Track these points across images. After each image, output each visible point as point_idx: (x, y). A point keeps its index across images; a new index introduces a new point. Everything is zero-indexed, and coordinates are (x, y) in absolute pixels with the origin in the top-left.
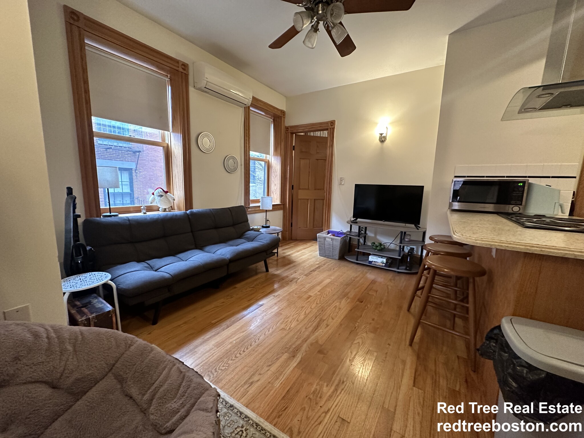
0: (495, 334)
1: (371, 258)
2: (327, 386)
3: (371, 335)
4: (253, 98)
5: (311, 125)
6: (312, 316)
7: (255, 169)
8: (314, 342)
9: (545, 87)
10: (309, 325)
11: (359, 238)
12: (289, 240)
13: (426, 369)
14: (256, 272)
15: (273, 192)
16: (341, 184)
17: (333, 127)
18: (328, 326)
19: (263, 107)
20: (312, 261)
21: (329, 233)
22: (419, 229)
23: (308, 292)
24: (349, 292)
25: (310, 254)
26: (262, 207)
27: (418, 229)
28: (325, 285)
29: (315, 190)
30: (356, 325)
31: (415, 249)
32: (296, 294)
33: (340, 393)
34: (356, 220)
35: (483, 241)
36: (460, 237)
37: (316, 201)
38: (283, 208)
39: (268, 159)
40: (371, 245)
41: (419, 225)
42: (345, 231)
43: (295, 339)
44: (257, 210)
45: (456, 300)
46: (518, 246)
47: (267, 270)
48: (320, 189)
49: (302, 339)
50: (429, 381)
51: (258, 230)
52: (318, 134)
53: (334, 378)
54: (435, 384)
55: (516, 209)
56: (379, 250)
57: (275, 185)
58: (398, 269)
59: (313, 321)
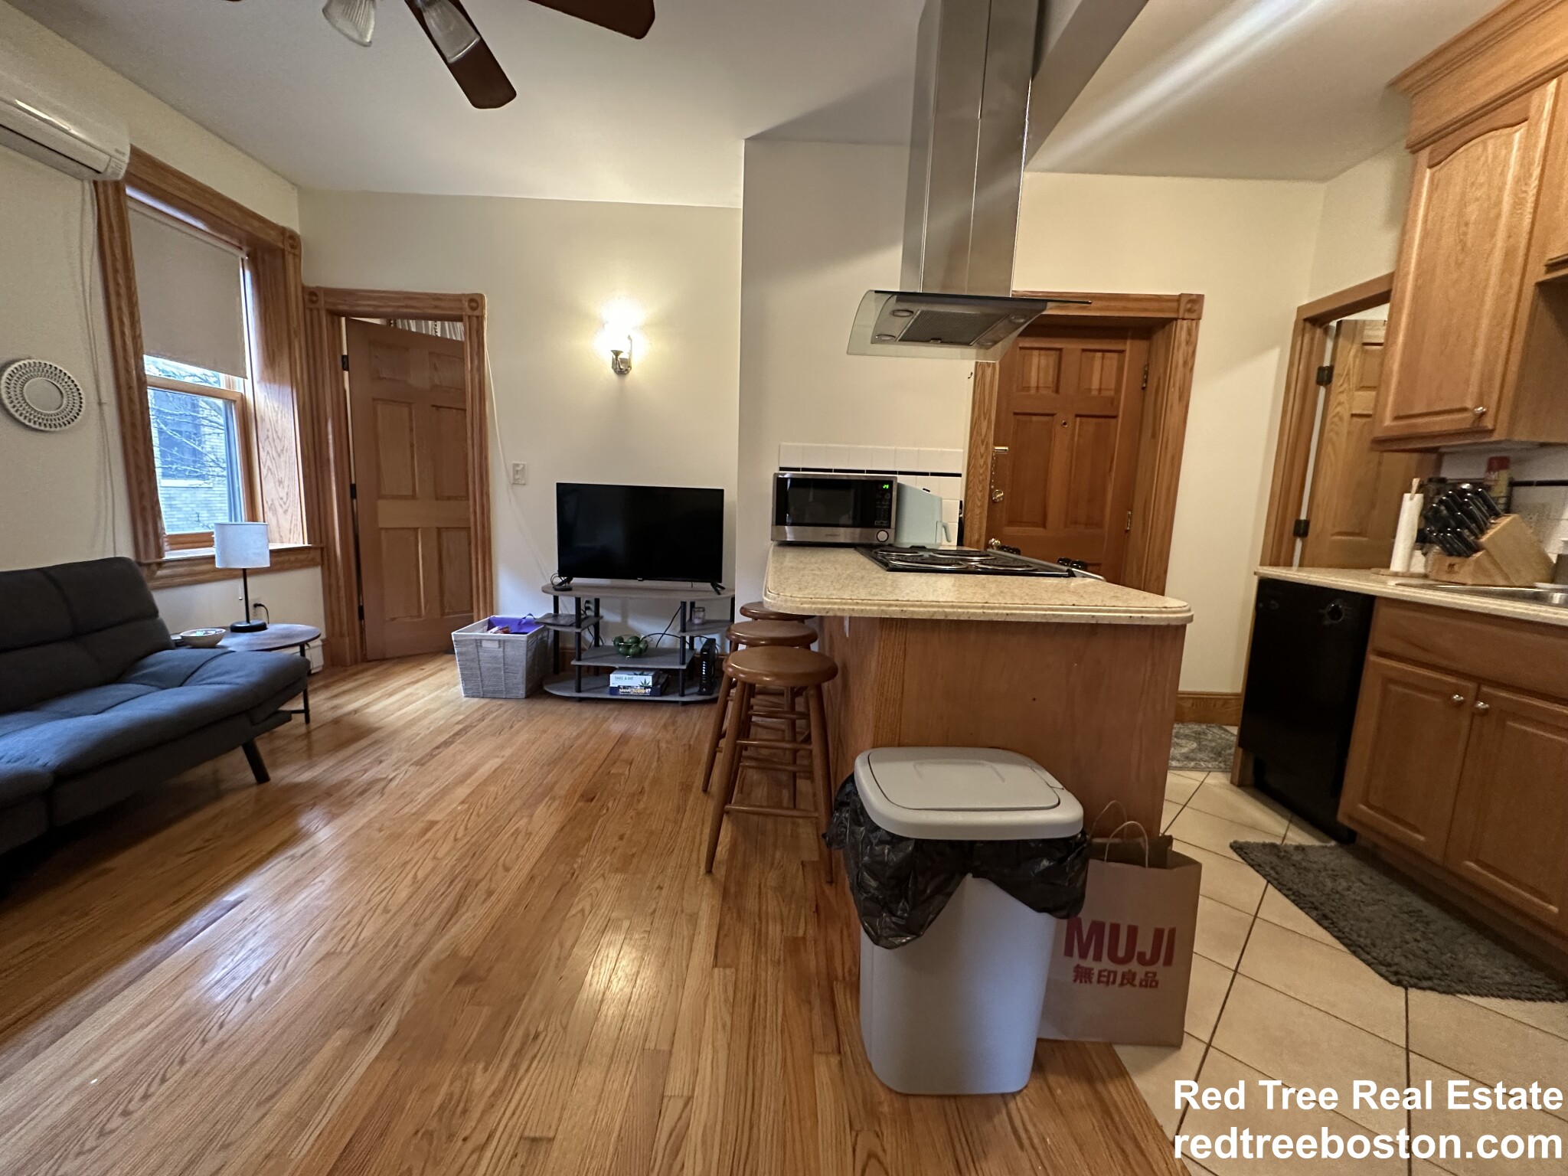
0: (848, 794)
1: (616, 680)
2: (486, 1069)
3: (616, 880)
4: (135, 152)
5: (405, 298)
6: (437, 881)
7: (197, 426)
8: (443, 957)
9: (902, 296)
10: (428, 912)
11: (578, 630)
12: (355, 662)
13: (740, 914)
14: (215, 791)
15: (272, 508)
16: (515, 483)
17: (476, 313)
18: (490, 894)
19: (194, 201)
20: (439, 717)
21: (491, 625)
22: (722, 592)
23: (424, 814)
24: (556, 783)
25: (433, 695)
26: (224, 559)
27: (719, 593)
28: (484, 778)
29: (437, 499)
30: (576, 866)
31: (717, 642)
32: (380, 830)
33: (527, 1070)
34: (569, 580)
35: (813, 603)
36: (775, 599)
37: (444, 534)
38: (319, 560)
39: (239, 389)
40: (612, 644)
41: (721, 582)
42: (538, 616)
43: (374, 973)
44: (203, 572)
45: (794, 740)
46: (868, 608)
47: (262, 777)
48: (456, 498)
49: (402, 961)
50: (747, 940)
51: (211, 643)
52: (435, 328)
53: (507, 1038)
54: (760, 940)
55: (882, 536)
56: (634, 656)
57: (280, 482)
58: (683, 695)
59: (443, 894)
